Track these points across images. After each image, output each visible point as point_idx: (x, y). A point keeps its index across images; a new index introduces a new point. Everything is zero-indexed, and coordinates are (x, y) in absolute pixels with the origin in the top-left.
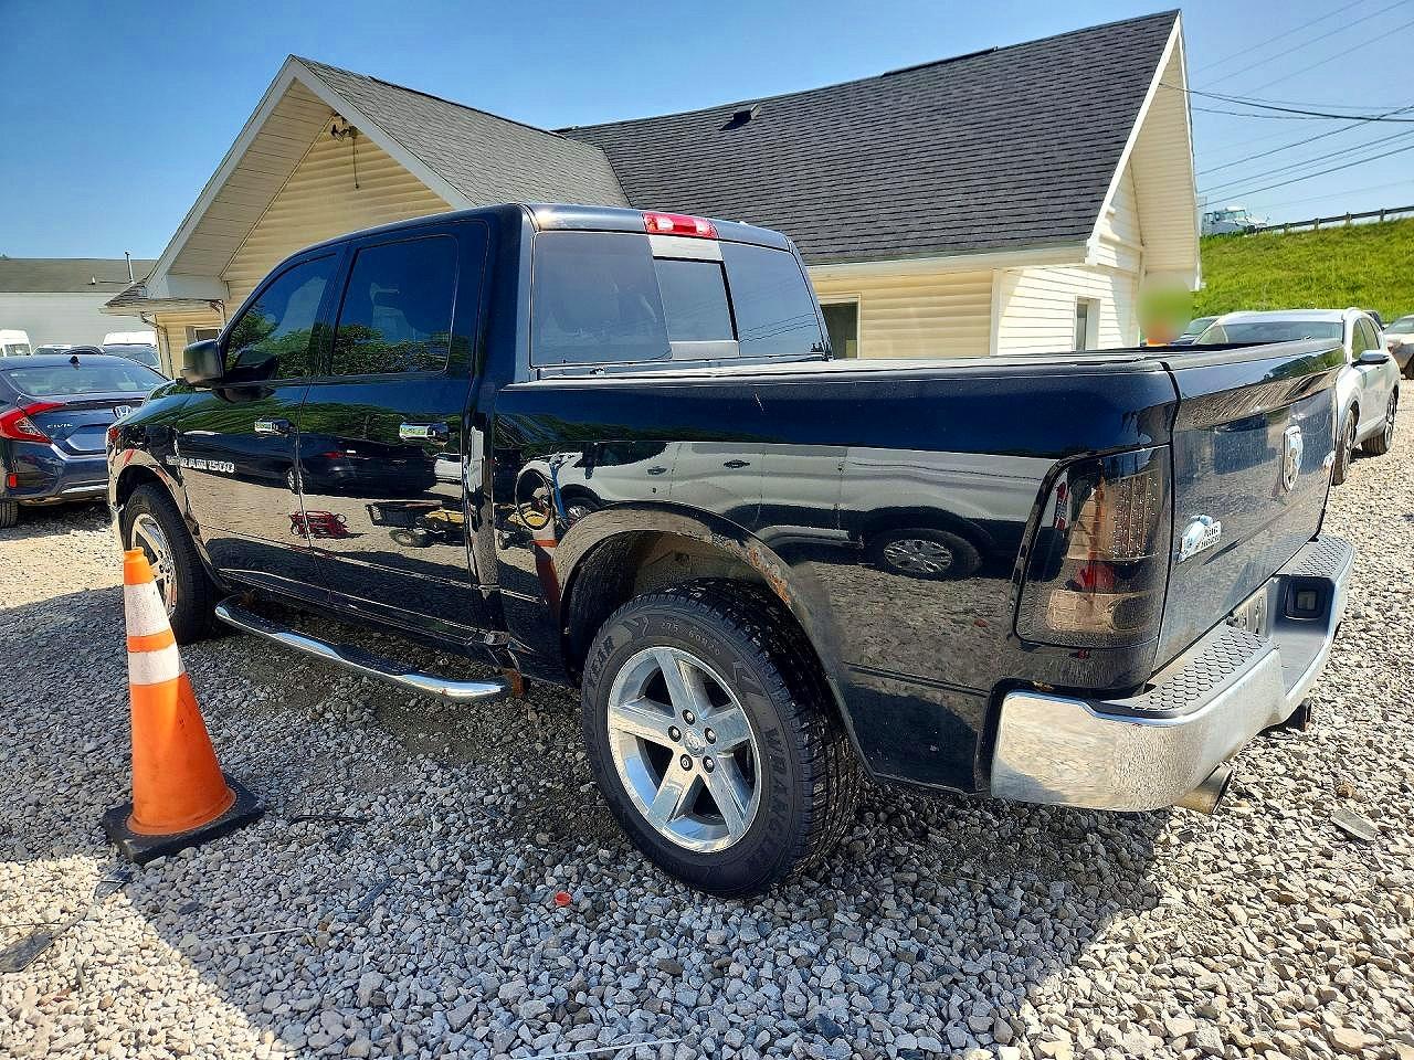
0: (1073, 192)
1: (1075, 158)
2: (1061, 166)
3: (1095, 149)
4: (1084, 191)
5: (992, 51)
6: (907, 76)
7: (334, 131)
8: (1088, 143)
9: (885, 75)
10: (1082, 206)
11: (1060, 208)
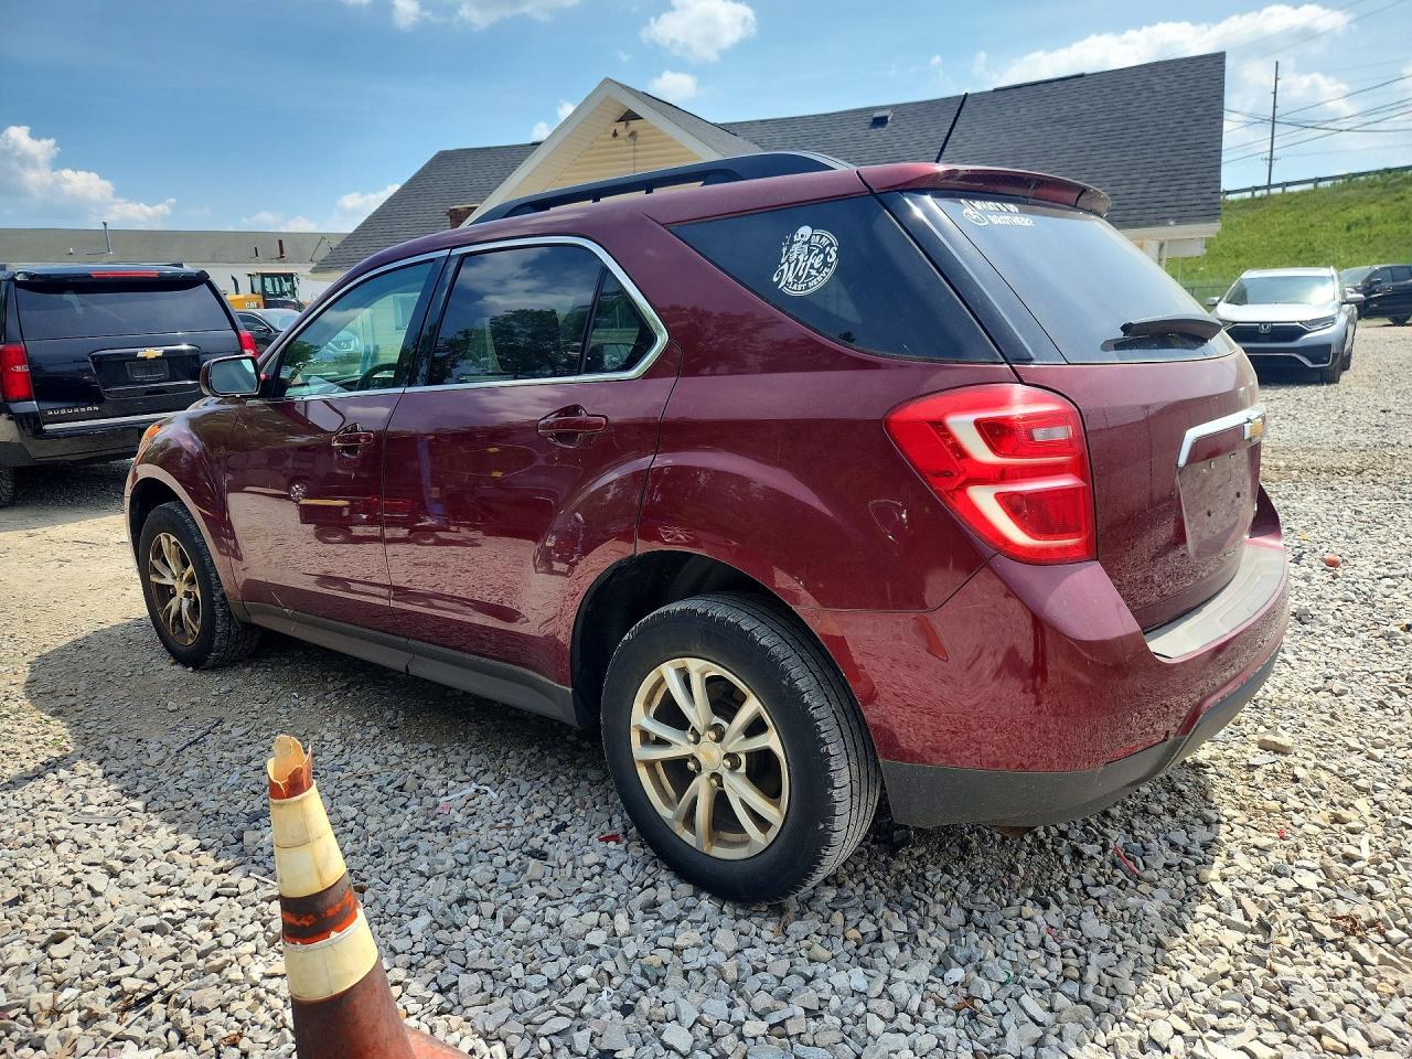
0: (1195, 186)
1: (1186, 162)
2: (1178, 167)
3: (1199, 155)
4: (1204, 185)
5: (1082, 76)
6: (1015, 92)
7: (615, 135)
8: (1193, 151)
9: (996, 90)
10: (1206, 196)
11: (1190, 197)
